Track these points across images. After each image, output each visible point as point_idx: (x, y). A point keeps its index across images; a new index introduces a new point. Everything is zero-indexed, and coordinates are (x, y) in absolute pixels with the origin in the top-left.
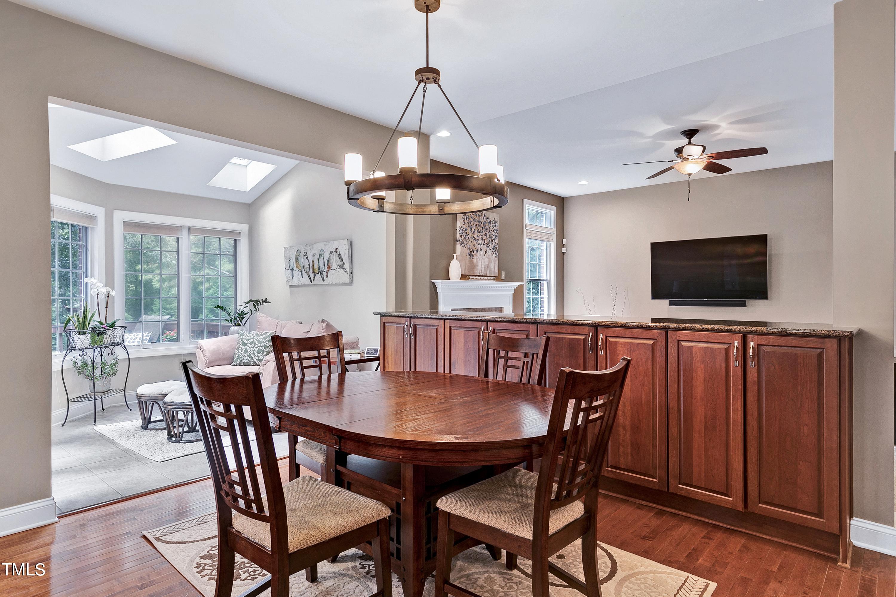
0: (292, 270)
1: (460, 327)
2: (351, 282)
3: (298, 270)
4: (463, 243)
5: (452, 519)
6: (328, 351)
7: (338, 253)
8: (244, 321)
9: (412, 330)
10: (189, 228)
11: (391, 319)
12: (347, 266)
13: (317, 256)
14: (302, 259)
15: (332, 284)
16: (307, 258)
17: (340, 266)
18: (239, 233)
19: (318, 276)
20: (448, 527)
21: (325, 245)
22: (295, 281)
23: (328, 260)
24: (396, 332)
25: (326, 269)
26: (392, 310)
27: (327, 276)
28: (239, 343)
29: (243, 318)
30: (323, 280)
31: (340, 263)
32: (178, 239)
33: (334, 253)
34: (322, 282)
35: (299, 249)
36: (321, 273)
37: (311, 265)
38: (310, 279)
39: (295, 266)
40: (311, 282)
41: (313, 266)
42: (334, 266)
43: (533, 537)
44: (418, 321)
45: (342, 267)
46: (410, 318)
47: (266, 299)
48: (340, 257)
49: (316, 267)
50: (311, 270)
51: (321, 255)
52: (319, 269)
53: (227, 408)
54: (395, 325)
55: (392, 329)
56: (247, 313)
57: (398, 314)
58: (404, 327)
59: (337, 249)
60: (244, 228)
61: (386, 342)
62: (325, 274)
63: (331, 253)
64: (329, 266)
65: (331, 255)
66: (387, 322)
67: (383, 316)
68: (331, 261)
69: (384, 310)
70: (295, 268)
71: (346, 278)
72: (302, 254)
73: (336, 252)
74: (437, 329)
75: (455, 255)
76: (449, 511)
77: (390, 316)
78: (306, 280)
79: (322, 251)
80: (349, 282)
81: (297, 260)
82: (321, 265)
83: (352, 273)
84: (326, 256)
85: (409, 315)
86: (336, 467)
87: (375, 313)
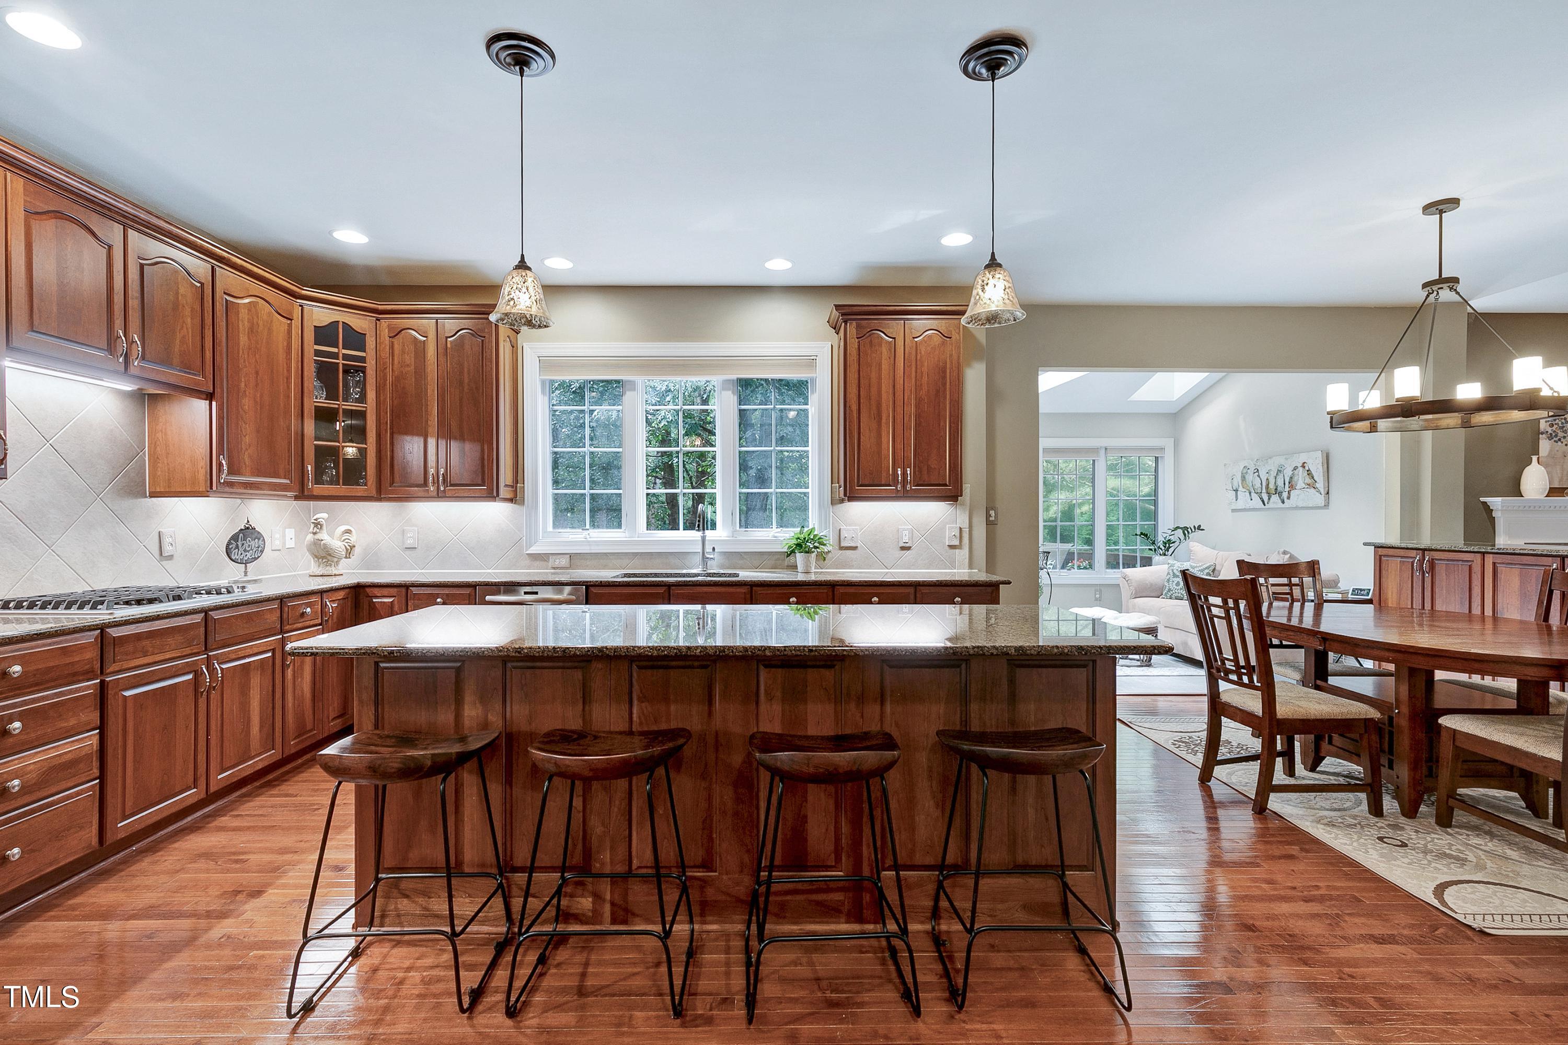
0: (1236, 491)
1: (1511, 564)
2: (1327, 505)
3: (1244, 490)
4: (1556, 436)
5: (1458, 736)
6: (1301, 579)
7: (1307, 468)
8: (1171, 550)
9: (1428, 567)
10: (1106, 449)
11: (1391, 552)
12: (1320, 485)
13: (1273, 474)
14: (1250, 477)
15: (1297, 508)
16: (1259, 476)
17: (1309, 485)
18: (1162, 449)
19: (1275, 498)
20: (1454, 744)
21: (1286, 459)
22: (1240, 504)
23: (1291, 478)
24: (1401, 569)
25: (1287, 489)
26: (1394, 539)
27: (1289, 498)
28: (1168, 574)
29: (1170, 547)
30: (1283, 502)
31: (1308, 480)
32: (1094, 461)
33: (1301, 469)
34: (1281, 505)
35: (1246, 465)
36: (1280, 494)
37: (1264, 484)
38: (1263, 502)
39: (1240, 485)
40: (1264, 505)
41: (1268, 485)
42: (1300, 484)
43: (1563, 758)
44: (1437, 555)
45: (1312, 485)
46: (1424, 550)
47: (1200, 526)
48: (1309, 473)
49: (1272, 486)
50: (1264, 491)
51: (1279, 471)
52: (1276, 489)
53: (1225, 602)
54: (1399, 559)
55: (1393, 565)
56: (1174, 542)
57: (1403, 545)
58: (1413, 563)
59: (1304, 463)
60: (1168, 444)
61: (1383, 580)
62: (1285, 495)
63: (1295, 468)
64: (1292, 485)
65: (1296, 472)
66: (1385, 556)
67: (1377, 547)
68: (1295, 478)
69: (1381, 540)
70: (1241, 489)
71: (1320, 500)
72: (1251, 472)
73: (1303, 467)
74: (1470, 566)
75: (1535, 458)
76: (1454, 727)
77: (1389, 548)
78: (1257, 502)
79: (1281, 466)
80: (1323, 504)
81: (1243, 478)
82: (1280, 483)
83: (1328, 493)
84: (1288, 473)
85: (1422, 547)
86: (1315, 682)
87: (1365, 544)
